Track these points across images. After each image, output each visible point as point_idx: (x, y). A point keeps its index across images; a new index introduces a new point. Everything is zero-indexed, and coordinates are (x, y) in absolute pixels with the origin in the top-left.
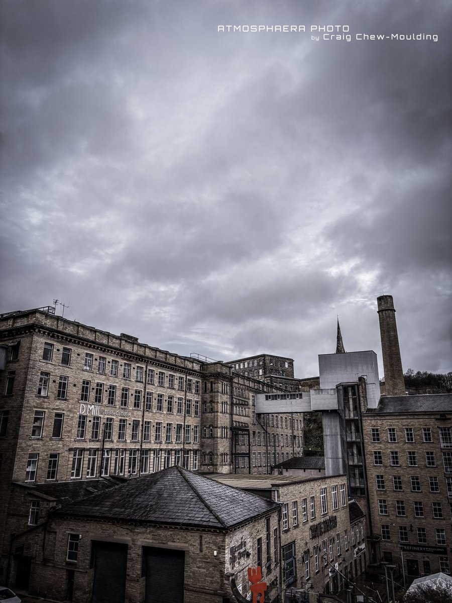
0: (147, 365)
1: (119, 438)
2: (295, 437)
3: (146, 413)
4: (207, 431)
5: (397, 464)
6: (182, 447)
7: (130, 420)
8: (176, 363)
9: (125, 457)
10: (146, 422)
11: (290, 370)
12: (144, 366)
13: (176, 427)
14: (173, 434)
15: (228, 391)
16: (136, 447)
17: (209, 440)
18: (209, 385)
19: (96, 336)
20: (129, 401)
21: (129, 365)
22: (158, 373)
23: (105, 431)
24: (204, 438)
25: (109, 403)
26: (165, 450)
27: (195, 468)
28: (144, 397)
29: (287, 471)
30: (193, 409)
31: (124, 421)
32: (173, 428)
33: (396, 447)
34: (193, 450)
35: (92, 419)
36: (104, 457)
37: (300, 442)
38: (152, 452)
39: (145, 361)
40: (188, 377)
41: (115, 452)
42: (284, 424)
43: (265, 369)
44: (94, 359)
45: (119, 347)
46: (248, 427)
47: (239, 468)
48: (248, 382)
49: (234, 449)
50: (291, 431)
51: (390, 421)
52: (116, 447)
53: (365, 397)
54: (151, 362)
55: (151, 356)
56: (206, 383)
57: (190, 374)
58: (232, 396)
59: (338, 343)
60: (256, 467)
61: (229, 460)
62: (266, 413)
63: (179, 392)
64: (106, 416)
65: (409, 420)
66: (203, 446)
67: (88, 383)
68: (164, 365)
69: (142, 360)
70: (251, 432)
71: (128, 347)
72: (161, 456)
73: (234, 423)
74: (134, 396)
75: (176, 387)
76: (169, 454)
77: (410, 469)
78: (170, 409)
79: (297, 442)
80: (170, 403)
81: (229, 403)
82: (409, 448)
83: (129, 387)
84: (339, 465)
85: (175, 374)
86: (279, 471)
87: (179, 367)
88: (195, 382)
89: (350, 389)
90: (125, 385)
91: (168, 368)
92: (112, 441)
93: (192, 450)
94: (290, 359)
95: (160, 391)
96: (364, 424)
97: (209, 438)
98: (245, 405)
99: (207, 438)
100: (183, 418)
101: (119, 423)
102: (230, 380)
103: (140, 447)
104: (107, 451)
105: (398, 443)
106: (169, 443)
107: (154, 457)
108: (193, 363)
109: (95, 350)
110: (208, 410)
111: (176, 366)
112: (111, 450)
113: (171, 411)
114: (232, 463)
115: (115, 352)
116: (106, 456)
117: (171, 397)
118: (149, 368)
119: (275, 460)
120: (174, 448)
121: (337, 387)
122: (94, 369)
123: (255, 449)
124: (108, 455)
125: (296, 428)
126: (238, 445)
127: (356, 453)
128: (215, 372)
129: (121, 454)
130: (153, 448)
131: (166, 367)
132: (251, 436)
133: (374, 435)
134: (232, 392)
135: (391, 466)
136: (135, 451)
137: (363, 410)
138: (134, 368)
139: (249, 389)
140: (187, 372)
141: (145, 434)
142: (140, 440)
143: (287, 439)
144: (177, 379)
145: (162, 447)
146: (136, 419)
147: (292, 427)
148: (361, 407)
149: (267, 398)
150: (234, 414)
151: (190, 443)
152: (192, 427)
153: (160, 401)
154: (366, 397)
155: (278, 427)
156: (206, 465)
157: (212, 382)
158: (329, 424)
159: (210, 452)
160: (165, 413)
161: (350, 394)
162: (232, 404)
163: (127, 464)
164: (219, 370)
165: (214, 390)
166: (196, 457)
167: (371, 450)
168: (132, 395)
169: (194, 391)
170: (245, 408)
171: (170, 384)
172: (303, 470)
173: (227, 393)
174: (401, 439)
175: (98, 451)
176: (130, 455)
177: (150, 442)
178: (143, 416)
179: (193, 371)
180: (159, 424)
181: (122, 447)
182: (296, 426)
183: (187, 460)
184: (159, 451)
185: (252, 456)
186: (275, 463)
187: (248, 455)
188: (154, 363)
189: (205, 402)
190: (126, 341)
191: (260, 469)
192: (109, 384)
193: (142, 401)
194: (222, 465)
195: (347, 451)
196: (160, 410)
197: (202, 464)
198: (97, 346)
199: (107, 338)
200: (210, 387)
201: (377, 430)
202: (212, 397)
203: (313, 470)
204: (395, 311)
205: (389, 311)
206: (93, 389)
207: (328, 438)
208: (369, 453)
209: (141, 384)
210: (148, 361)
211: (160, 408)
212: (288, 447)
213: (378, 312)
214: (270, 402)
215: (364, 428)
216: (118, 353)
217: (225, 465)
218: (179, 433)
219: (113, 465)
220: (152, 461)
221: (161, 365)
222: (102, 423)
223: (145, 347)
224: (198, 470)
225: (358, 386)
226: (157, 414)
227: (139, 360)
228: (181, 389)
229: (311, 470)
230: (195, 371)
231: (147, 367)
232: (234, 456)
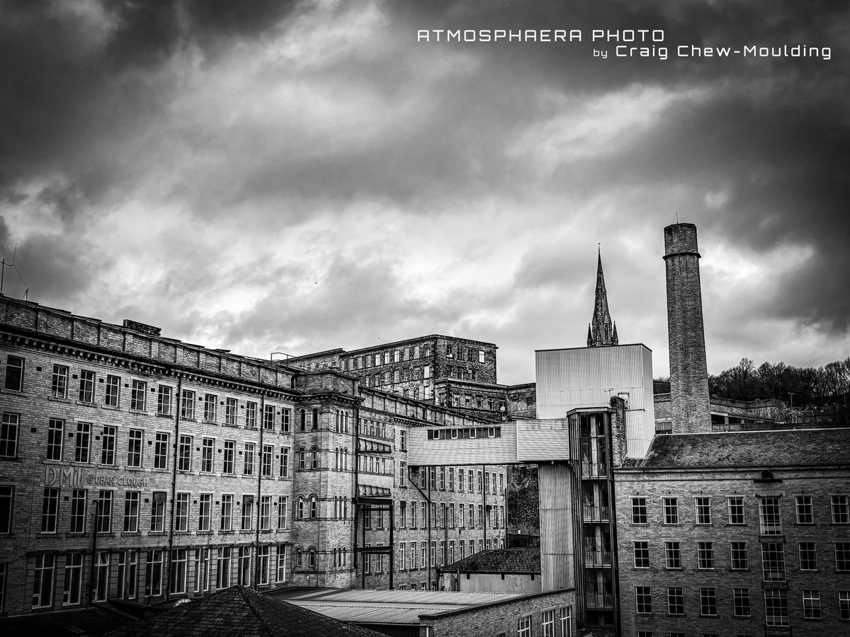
0: (180, 382)
1: (126, 529)
2: (488, 508)
3: (180, 478)
4: (304, 506)
5: (677, 565)
6: (254, 539)
7: (147, 492)
8: (240, 374)
9: (139, 564)
10: (179, 495)
11: (488, 366)
12: (174, 385)
13: (241, 502)
14: (236, 514)
15: (350, 426)
16: (161, 545)
17: (310, 525)
18: (309, 418)
19: (72, 330)
20: (145, 456)
21: (142, 384)
22: (203, 397)
23: (96, 516)
24: (298, 520)
25: (104, 462)
26: (219, 548)
27: (281, 578)
28: (175, 446)
29: (468, 578)
30: (276, 465)
31: (135, 495)
32: (235, 503)
33: (678, 534)
34: (277, 545)
35: (70, 495)
36: (96, 565)
37: (499, 518)
38: (193, 553)
39: (176, 373)
40: (266, 402)
41: (118, 556)
42: (466, 483)
43: (435, 365)
44: (71, 375)
45: (121, 348)
46: (389, 495)
47: (370, 574)
48: (393, 404)
49: (360, 537)
50: (480, 498)
51: (667, 483)
52: (119, 547)
53: (623, 436)
54: (187, 375)
55: (187, 364)
56: (303, 411)
57: (270, 396)
58: (357, 436)
59: (597, 304)
60: (405, 571)
61: (348, 562)
62: (429, 466)
63: (247, 431)
64: (99, 488)
65: (705, 483)
66: (297, 535)
67: (59, 425)
68: (215, 381)
69: (170, 372)
70: (397, 504)
71: (139, 349)
72: (211, 560)
73: (361, 489)
74: (154, 445)
75: (241, 422)
76: (226, 554)
77: (700, 574)
78: (228, 468)
79: (492, 518)
80: (228, 455)
81: (350, 450)
82: (701, 536)
83: (144, 428)
84: (568, 569)
85: (238, 397)
86: (453, 577)
87: (247, 382)
88: (280, 411)
89: (593, 421)
90: (136, 424)
91: (225, 386)
92: (112, 536)
93: (274, 545)
94: (489, 345)
95: (209, 432)
96: (618, 488)
97: (310, 520)
98: (384, 452)
99: (306, 520)
100: (256, 483)
101: (124, 500)
102: (356, 405)
103: (167, 545)
104: (103, 555)
105: (681, 526)
106: (227, 533)
107: (197, 562)
108: (276, 372)
109: (72, 358)
110: (308, 466)
111: (241, 381)
112: (111, 551)
113: (230, 471)
114: (356, 566)
115: (113, 360)
116: (99, 564)
117: (229, 444)
118: (183, 387)
119: (446, 557)
120: (238, 542)
121: (569, 416)
122: (72, 395)
123: (401, 536)
124: (104, 562)
125: (491, 491)
126: (370, 529)
127: (600, 544)
128: (321, 390)
129: (130, 559)
130: (195, 544)
131: (220, 384)
132: (397, 511)
133: (635, 510)
134: (357, 428)
135: (665, 570)
136: (158, 551)
137: (617, 461)
138: (153, 390)
139: (396, 418)
140: (264, 392)
141: (178, 519)
142: (168, 530)
143: (471, 513)
144: (242, 407)
145: (212, 542)
146: (159, 490)
147: (484, 490)
148: (614, 456)
149: (432, 435)
150: (361, 472)
151: (269, 532)
152: (275, 499)
153: (208, 453)
154: (625, 437)
155: (453, 491)
156: (303, 572)
157: (315, 410)
158: (552, 487)
159: (310, 548)
160: (218, 474)
161: (593, 429)
162: (358, 452)
163: (142, 578)
164: (330, 387)
165: (319, 427)
166: (282, 557)
167: (628, 540)
168: (150, 443)
169: (278, 429)
170: (384, 459)
171: (227, 417)
172: (500, 576)
173: (346, 431)
174: (687, 519)
175: (84, 555)
176: (149, 559)
177: (188, 534)
178: (174, 484)
179: (275, 388)
180: (205, 497)
181: (133, 546)
182: (491, 486)
183: (265, 565)
184: (207, 549)
185: (397, 550)
186: (446, 561)
187: (389, 550)
188: (193, 377)
189: (302, 449)
190: (135, 336)
191: (414, 575)
192: (103, 422)
193: (172, 452)
194: (333, 572)
195: (584, 540)
196: (209, 470)
197: (294, 572)
198: (76, 349)
199: (95, 331)
200: (312, 420)
201: (643, 501)
202: (315, 439)
203: (519, 577)
204: (699, 256)
205: (688, 257)
206: (71, 435)
207: (549, 515)
208: (625, 545)
209: (169, 420)
210: (182, 375)
211: (207, 466)
212: (473, 528)
213: (665, 258)
214: (437, 443)
215: (617, 497)
216: (120, 362)
217: (342, 571)
218: (248, 514)
219: (115, 580)
220: (192, 569)
221: (210, 380)
222: (90, 502)
223: (175, 346)
224: (287, 583)
225: (609, 414)
226: (202, 478)
227: (164, 373)
228: (250, 425)
229: (516, 576)
230: (281, 389)
231: (179, 386)
232: (359, 554)
